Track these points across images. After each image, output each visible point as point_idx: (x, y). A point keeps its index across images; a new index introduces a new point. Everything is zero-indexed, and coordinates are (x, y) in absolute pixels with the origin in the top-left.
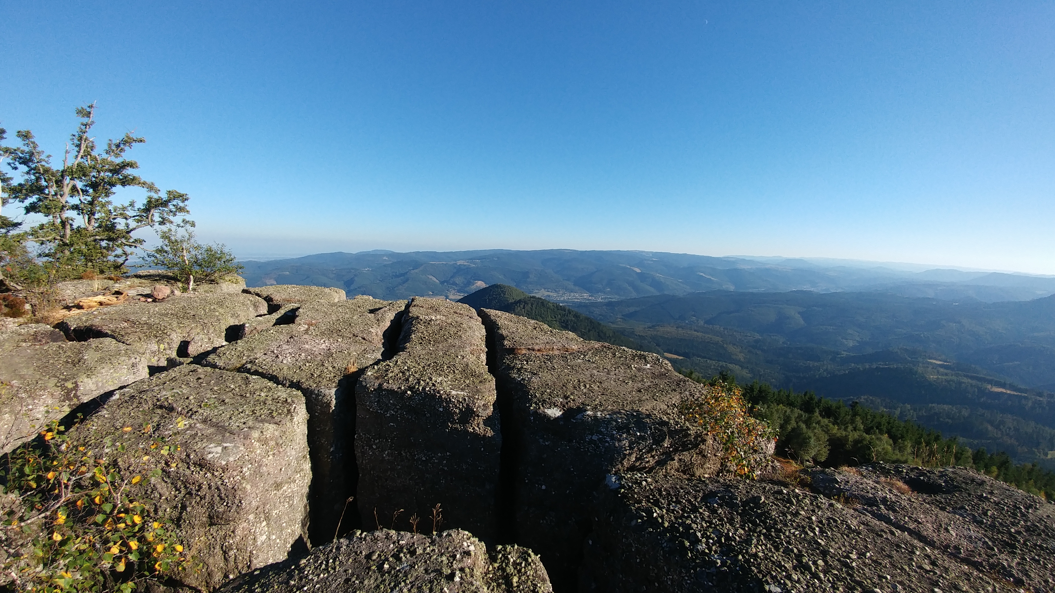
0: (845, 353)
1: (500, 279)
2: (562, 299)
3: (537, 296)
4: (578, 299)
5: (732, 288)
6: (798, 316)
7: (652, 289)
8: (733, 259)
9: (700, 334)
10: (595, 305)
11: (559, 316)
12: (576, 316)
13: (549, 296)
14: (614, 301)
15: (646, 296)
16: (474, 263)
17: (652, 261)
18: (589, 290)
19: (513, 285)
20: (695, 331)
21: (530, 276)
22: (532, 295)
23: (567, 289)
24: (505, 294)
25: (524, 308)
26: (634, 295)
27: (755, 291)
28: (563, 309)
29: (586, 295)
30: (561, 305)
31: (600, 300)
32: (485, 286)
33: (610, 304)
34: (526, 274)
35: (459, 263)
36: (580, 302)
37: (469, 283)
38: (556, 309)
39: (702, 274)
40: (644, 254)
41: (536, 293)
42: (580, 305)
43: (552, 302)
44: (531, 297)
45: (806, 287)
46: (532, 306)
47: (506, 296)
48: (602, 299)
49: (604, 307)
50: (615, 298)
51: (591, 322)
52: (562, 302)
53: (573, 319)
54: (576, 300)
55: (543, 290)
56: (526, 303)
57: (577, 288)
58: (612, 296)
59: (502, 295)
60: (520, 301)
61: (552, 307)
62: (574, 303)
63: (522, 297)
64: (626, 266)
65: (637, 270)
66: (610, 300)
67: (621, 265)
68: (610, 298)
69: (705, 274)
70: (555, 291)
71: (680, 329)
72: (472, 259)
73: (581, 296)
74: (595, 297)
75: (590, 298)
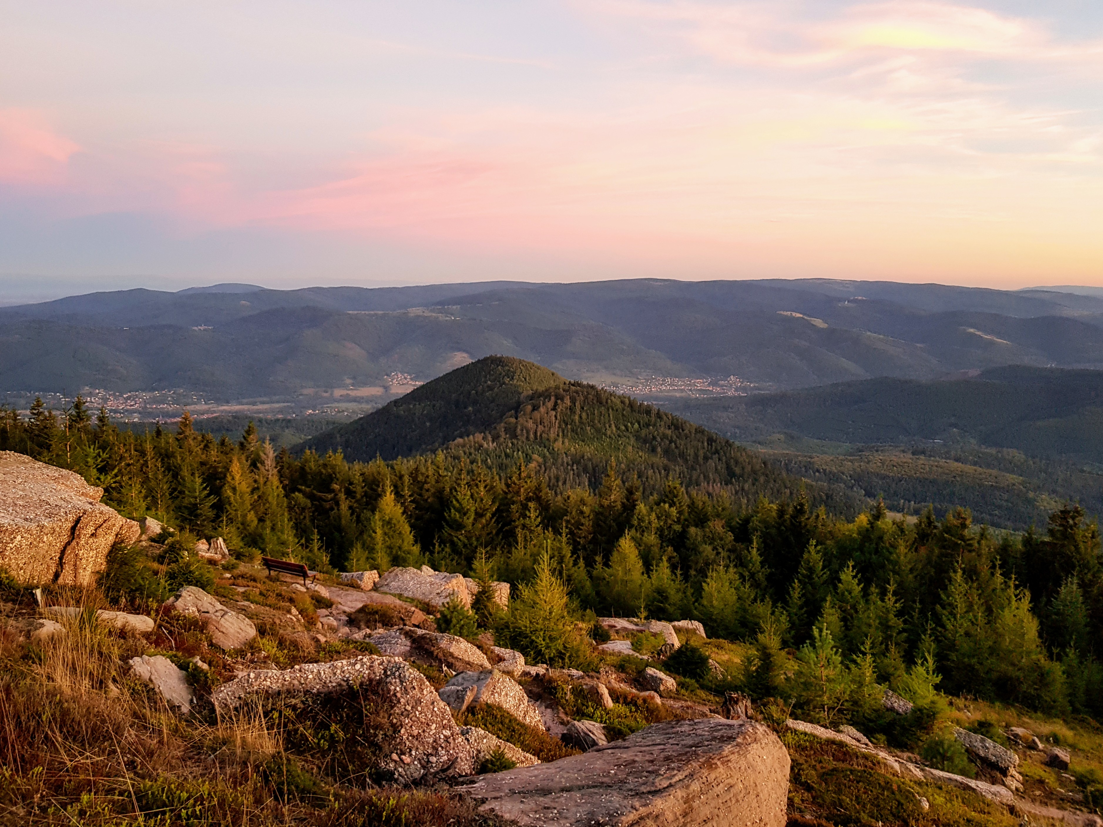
1: (503, 345)
4: (682, 391)
7: (853, 366)
9: (969, 468)
10: (722, 402)
11: (636, 426)
12: (676, 426)
13: (614, 384)
14: (765, 396)
15: (839, 381)
16: (449, 312)
18: (708, 371)
19: (531, 358)
20: (957, 460)
21: (573, 340)
23: (657, 371)
24: (512, 379)
25: (554, 409)
26: (812, 380)
28: (646, 410)
29: (700, 384)
31: (732, 392)
32: (469, 362)
33: (755, 402)
34: (562, 336)
35: (414, 311)
36: (687, 398)
37: (435, 357)
38: (628, 411)
39: (972, 330)
41: (584, 376)
42: (687, 404)
43: (619, 395)
44: (571, 384)
46: (573, 403)
47: (515, 381)
48: (736, 390)
49: (743, 408)
50: (769, 387)
51: (711, 441)
53: (668, 431)
54: (678, 395)
56: (559, 397)
57: (681, 368)
59: (507, 380)
60: (546, 395)
61: (620, 406)
62: (669, 399)
63: (552, 383)
64: (794, 314)
65: (819, 323)
66: (756, 392)
67: (782, 312)
68: (753, 389)
69: (979, 330)
70: (631, 372)
71: (922, 457)
72: (442, 303)
73: (690, 385)
74: (723, 386)
75: (711, 389)
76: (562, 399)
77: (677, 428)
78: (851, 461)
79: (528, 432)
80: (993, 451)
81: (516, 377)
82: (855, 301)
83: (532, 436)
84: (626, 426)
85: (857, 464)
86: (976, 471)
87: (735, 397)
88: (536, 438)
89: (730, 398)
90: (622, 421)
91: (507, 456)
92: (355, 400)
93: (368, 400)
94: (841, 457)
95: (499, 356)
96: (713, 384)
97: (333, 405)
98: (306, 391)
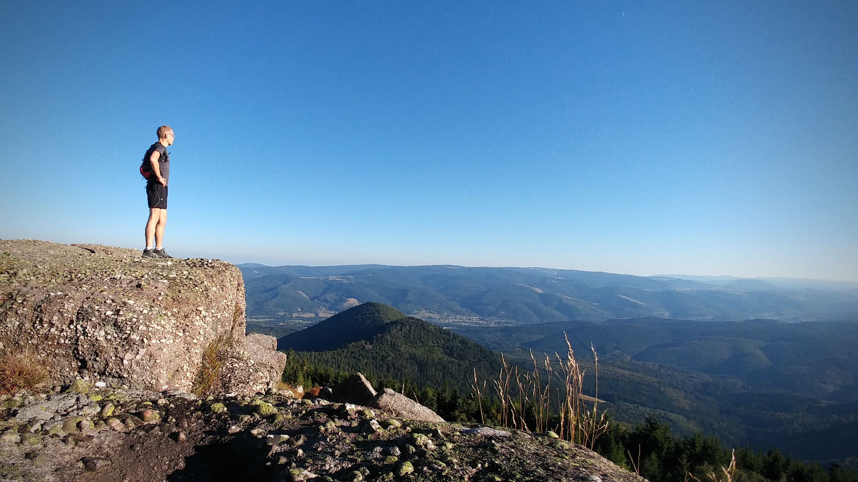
0: (824, 401)
1: (375, 297)
2: (446, 321)
3: (416, 317)
4: (465, 322)
5: (666, 315)
6: (759, 352)
7: (557, 313)
8: (666, 279)
9: (627, 373)
10: (487, 330)
11: (442, 342)
12: (464, 342)
13: (430, 318)
14: (511, 327)
15: (552, 321)
16: (348, 279)
17: (558, 280)
18: (479, 312)
19: (389, 304)
20: (620, 367)
21: (409, 294)
22: (412, 316)
23: (452, 311)
24: (379, 314)
25: (401, 330)
26: (535, 320)
27: (699, 319)
28: (447, 333)
29: (475, 319)
30: (445, 328)
31: (492, 325)
32: (358, 304)
33: (505, 330)
34: (404, 293)
35: (331, 278)
36: (469, 327)
37: (341, 301)
38: (438, 333)
39: (624, 297)
40: (546, 272)
41: (415, 313)
42: (469, 330)
43: (433, 324)
44: (409, 318)
45: (768, 316)
46: (410, 328)
47: (381, 315)
48: (495, 323)
49: (498, 333)
50: (512, 323)
51: (482, 350)
52: (447, 325)
53: (460, 345)
54: (463, 324)
55: (424, 311)
56: (403, 325)
57: (464, 310)
58: (509, 321)
59: (376, 314)
60: (395, 323)
61: (433, 330)
62: (460, 326)
63: (399, 317)
64: (524, 285)
65: (539, 290)
66: (506, 325)
67: (518, 284)
68: (505, 323)
69: (628, 297)
70: (438, 312)
72: (343, 275)
73: (470, 320)
74: (487, 321)
75: (481, 322)
76: (405, 325)
77: (463, 343)
79: (387, 342)
81: (381, 313)
83: (389, 343)
84: (437, 341)
86: (630, 374)
87: (494, 327)
88: (391, 345)
89: (492, 327)
90: (435, 338)
91: (377, 353)
92: (303, 319)
93: (308, 319)
95: (373, 302)
96: (482, 319)
97: (292, 321)
98: (280, 314)
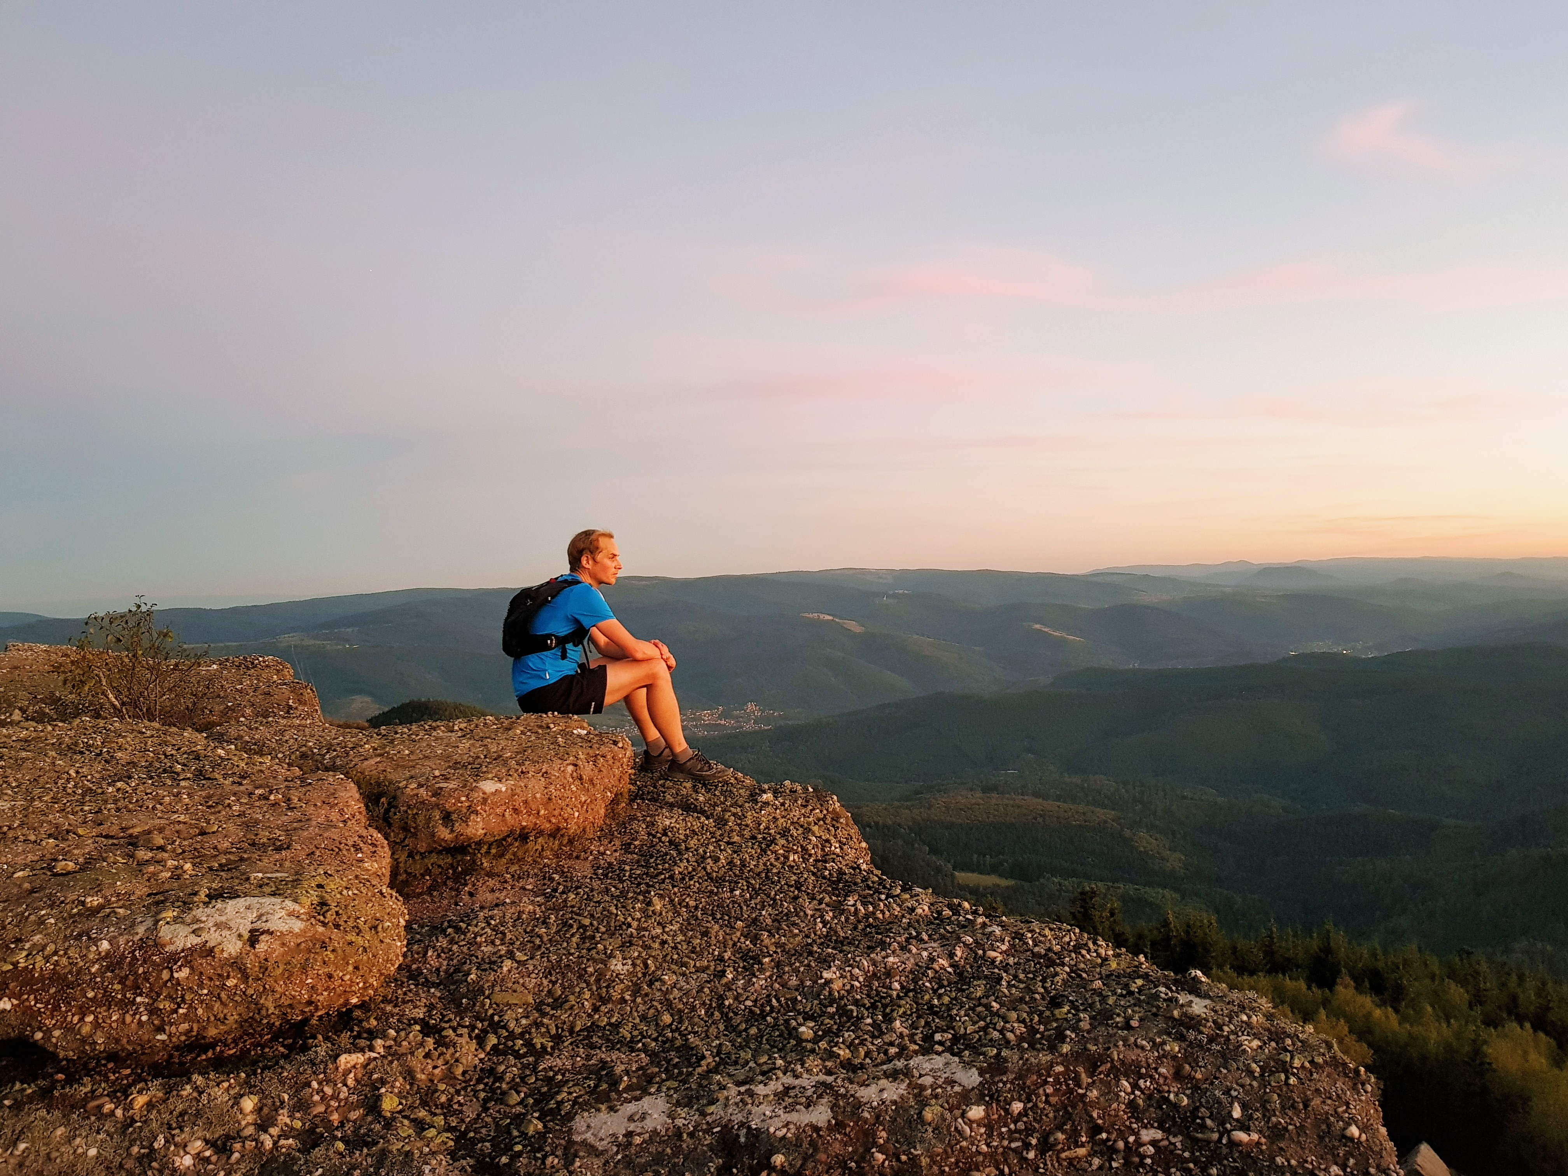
9: (1051, 805)
20: (1036, 795)
29: (707, 715)
35: (287, 639)
39: (1038, 626)
48: (757, 722)
64: (822, 616)
65: (853, 626)
66: (783, 723)
67: (806, 615)
68: (778, 719)
69: (1046, 625)
71: (994, 795)
72: (329, 625)
73: (693, 719)
74: (738, 717)
75: (723, 722)
78: (907, 808)
80: (1077, 779)
82: (894, 596)
85: (916, 811)
86: (1059, 807)
87: (755, 732)
89: (750, 733)
94: (897, 803)
96: (724, 715)
